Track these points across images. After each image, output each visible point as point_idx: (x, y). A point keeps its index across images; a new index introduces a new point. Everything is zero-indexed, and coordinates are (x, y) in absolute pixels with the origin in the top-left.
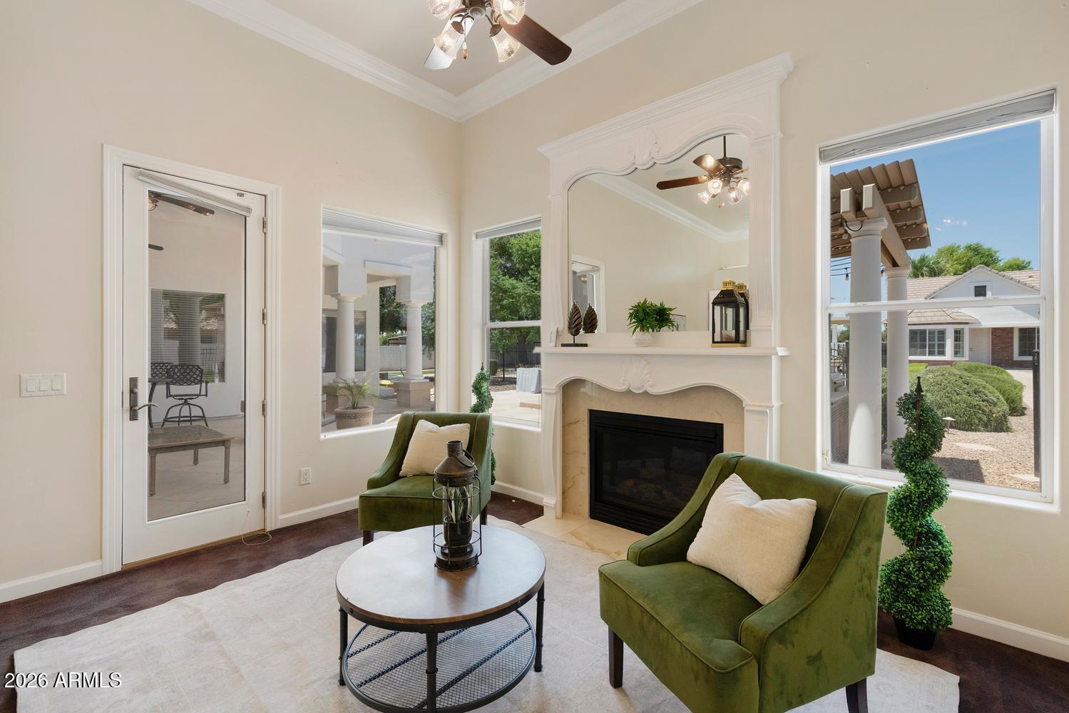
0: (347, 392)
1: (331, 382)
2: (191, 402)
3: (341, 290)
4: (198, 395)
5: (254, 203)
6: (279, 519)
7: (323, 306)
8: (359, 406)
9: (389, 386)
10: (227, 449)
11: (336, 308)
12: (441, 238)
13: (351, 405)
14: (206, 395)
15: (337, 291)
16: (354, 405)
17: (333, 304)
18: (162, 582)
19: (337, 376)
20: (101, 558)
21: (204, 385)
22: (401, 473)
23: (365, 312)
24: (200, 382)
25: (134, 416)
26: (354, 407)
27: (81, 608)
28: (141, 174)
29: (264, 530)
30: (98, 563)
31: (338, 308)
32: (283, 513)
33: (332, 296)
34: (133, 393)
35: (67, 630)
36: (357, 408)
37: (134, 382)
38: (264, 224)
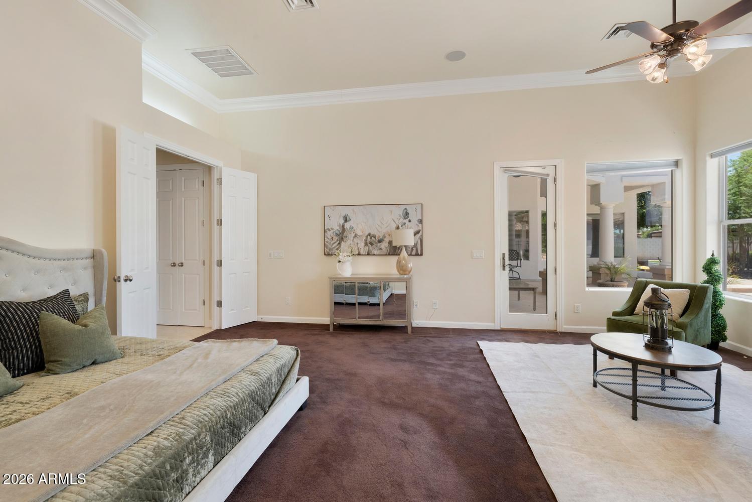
0: (608, 272)
1: (596, 264)
2: (513, 269)
3: (603, 200)
4: (517, 266)
5: (550, 171)
6: (563, 327)
7: (587, 212)
8: (615, 280)
9: (647, 270)
10: (535, 293)
11: (599, 212)
12: (677, 164)
13: (610, 279)
14: (521, 267)
15: (600, 201)
16: (612, 279)
17: (596, 210)
18: (515, 336)
19: (600, 260)
20: (494, 322)
21: (519, 261)
22: (635, 313)
23: (624, 214)
24: (518, 259)
25: (504, 269)
26: (612, 281)
27: (491, 336)
28: (506, 170)
29: (556, 330)
30: (493, 324)
31: (601, 212)
32: (565, 325)
33: (596, 205)
34: (503, 259)
35: (489, 340)
36: (614, 281)
37: (504, 254)
38: (555, 180)
